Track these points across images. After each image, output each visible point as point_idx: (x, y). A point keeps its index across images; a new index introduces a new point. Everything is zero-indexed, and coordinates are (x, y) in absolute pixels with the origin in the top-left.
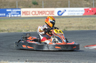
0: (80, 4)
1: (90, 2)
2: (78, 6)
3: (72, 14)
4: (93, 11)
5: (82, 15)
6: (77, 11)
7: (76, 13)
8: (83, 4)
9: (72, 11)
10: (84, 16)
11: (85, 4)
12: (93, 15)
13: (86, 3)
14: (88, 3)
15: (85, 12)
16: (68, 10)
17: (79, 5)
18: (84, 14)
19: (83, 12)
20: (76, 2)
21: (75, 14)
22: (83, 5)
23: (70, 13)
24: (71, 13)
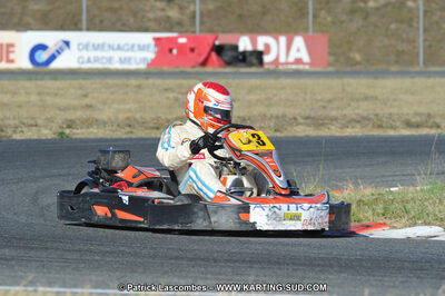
0: (135, 15)
1: (181, 8)
2: (124, 25)
3: (97, 60)
4: (196, 51)
5: (142, 66)
6: (119, 48)
7: (117, 55)
8: (151, 15)
9: (97, 47)
10: (153, 69)
11: (160, 14)
12: (193, 67)
13: (163, 10)
14: (173, 13)
15: (158, 54)
16: (79, 44)
17: (132, 20)
18: (153, 63)
19: (151, 55)
20: (116, 5)
21: (110, 60)
22: (149, 20)
23: (86, 59)
24: (92, 54)
